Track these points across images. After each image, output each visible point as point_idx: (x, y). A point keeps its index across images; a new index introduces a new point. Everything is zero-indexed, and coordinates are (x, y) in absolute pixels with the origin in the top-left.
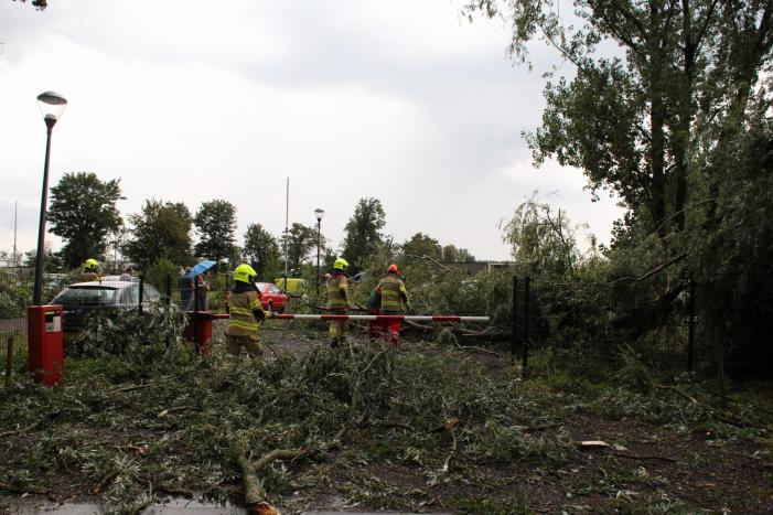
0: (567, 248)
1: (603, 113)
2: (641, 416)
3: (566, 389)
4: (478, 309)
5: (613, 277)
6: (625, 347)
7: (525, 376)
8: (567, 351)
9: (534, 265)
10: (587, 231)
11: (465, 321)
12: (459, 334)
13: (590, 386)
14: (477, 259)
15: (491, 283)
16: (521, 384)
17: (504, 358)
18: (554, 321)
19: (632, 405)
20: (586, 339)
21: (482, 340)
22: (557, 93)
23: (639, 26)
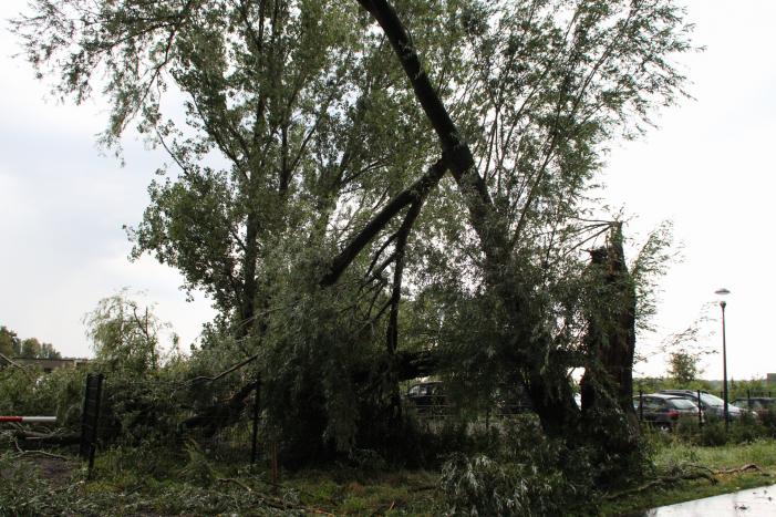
0: (151, 346)
1: (200, 219)
2: (199, 508)
3: (131, 489)
4: (48, 409)
5: (190, 376)
6: (191, 444)
7: (90, 478)
8: (135, 450)
9: (114, 363)
10: (171, 330)
11: (30, 423)
12: (21, 437)
13: (156, 484)
14: (63, 356)
15: (65, 381)
16: (83, 486)
17: (70, 461)
18: (127, 419)
19: (192, 499)
20: (158, 437)
21: (48, 443)
22: (160, 193)
23: (243, 144)
